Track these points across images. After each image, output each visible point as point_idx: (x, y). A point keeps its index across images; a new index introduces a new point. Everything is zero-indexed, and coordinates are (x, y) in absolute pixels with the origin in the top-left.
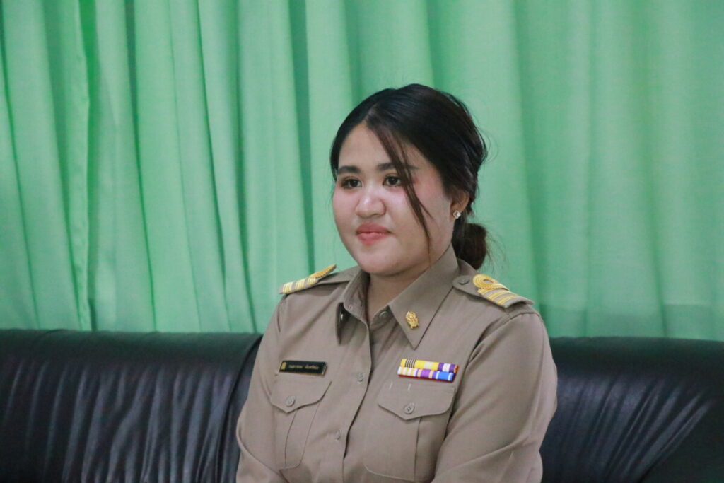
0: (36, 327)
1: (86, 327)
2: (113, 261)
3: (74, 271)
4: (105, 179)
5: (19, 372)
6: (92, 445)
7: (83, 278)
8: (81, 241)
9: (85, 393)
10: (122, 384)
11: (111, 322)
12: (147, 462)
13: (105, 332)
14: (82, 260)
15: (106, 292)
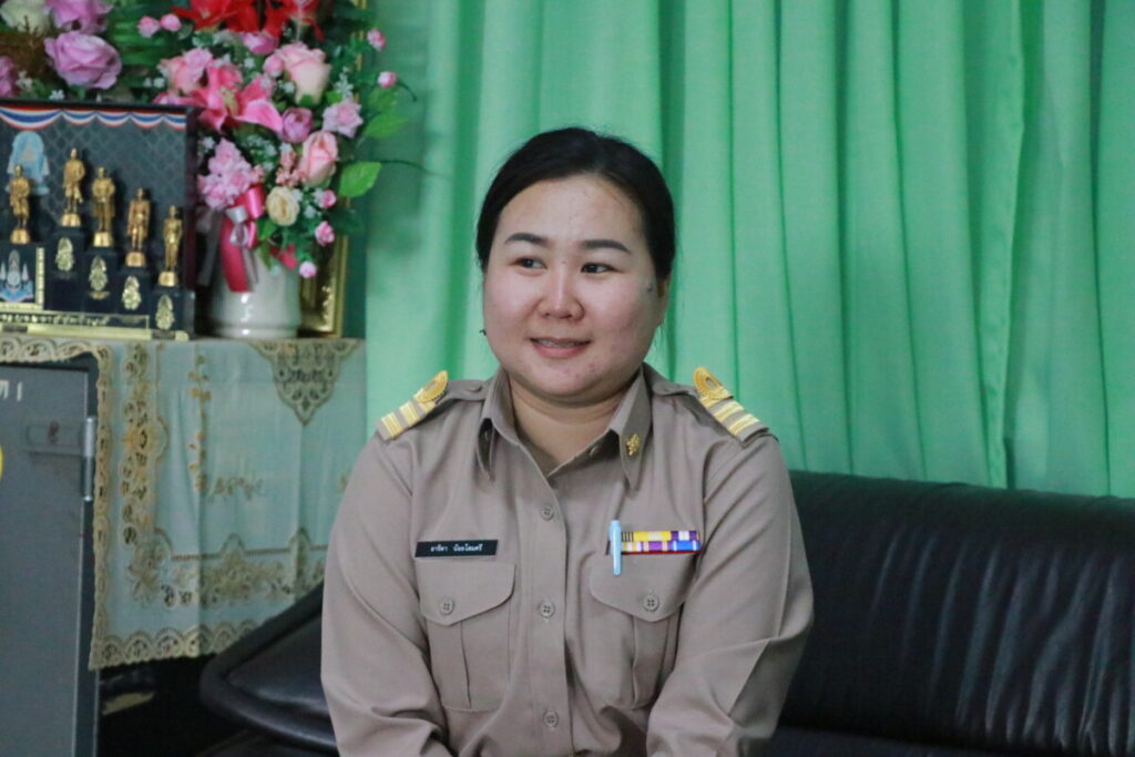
0: (920, 478)
1: (999, 481)
2: (1046, 382)
3: (983, 392)
4: (1041, 251)
5: (893, 546)
6: (1004, 663)
7: (997, 404)
8: (997, 347)
9: (994, 584)
10: (1053, 574)
11: (1039, 474)
12: (1092, 699)
13: (1028, 491)
14: (997, 378)
15: (1033, 429)
